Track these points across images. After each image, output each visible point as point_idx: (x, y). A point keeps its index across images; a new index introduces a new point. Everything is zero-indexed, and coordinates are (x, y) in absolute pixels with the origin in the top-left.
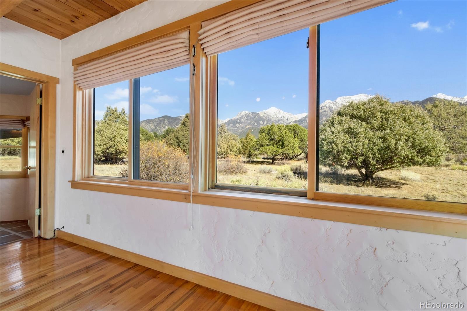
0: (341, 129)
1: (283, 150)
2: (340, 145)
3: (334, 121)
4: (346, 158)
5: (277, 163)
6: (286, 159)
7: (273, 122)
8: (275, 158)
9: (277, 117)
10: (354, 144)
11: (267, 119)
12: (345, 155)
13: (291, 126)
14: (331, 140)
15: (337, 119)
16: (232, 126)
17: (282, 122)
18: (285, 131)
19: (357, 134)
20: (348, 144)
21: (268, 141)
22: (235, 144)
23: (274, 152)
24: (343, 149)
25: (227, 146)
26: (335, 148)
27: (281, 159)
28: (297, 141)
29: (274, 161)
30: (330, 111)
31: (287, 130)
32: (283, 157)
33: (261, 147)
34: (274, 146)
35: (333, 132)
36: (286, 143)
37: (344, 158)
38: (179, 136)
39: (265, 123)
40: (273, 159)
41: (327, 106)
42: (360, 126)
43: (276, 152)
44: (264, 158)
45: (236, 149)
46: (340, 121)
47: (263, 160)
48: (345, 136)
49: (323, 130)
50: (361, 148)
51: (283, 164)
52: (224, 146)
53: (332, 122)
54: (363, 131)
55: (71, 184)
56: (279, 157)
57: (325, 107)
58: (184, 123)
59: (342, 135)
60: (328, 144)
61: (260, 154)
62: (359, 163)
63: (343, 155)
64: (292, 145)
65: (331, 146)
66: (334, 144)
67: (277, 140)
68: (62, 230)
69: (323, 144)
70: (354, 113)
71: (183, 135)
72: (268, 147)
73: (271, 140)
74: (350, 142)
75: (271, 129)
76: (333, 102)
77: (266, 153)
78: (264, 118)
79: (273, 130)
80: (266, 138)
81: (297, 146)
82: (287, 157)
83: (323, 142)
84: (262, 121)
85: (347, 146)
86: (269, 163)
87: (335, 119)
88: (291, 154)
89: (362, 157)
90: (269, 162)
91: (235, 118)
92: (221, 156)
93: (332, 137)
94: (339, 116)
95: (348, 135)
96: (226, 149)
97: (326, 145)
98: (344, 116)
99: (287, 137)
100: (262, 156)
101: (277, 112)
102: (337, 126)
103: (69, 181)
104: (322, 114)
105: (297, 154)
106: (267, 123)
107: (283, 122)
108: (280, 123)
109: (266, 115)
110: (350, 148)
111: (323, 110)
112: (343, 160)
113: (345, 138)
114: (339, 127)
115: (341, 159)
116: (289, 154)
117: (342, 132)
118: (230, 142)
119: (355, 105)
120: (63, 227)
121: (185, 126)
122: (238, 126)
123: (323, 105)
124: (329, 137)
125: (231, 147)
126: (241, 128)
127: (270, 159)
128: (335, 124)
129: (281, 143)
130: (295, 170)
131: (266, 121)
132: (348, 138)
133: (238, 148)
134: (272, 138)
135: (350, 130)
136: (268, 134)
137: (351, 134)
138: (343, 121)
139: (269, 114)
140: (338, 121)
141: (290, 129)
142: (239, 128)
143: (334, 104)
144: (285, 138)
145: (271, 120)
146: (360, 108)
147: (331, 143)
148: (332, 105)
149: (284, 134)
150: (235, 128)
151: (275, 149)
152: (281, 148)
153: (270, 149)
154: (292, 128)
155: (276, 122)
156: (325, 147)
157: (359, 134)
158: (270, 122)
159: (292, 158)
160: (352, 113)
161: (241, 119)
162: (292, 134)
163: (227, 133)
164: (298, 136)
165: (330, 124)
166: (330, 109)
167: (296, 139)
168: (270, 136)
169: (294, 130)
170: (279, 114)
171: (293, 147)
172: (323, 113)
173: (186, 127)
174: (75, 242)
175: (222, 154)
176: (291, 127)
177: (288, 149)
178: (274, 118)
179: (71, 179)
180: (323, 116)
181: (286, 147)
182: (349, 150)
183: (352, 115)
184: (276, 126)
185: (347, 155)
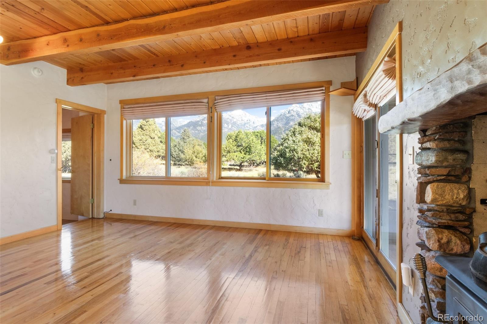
0: (301, 138)
1: (250, 156)
2: (300, 152)
3: (296, 131)
4: (304, 164)
5: (245, 169)
6: (254, 165)
7: (238, 125)
8: (242, 164)
9: (243, 120)
10: (311, 152)
11: (232, 122)
12: (304, 161)
13: (258, 132)
14: (293, 148)
15: (298, 130)
16: (193, 129)
17: (248, 126)
18: (252, 137)
19: (314, 143)
20: (306, 151)
21: (235, 148)
22: (201, 150)
23: (242, 158)
24: (302, 156)
25: (192, 152)
26: (296, 155)
27: (248, 166)
28: (263, 148)
29: (242, 168)
30: (297, 115)
31: (254, 136)
32: (250, 163)
33: (228, 154)
34: (241, 153)
35: (294, 141)
36: (253, 149)
37: (303, 164)
38: (136, 141)
39: (230, 126)
40: (241, 166)
41: (295, 110)
42: (315, 136)
43: (243, 159)
44: (230, 165)
45: (202, 156)
46: (300, 132)
47: (230, 167)
48: (304, 144)
49: (286, 139)
50: (316, 155)
51: (251, 170)
52: (189, 152)
53: (294, 132)
54: (318, 140)
55: (120, 181)
56: (246, 164)
57: (293, 111)
58: (141, 126)
59: (301, 144)
60: (290, 152)
61: (227, 160)
62: (315, 168)
63: (302, 161)
64: (259, 151)
65: (292, 154)
66: (295, 152)
67: (244, 146)
68: (111, 212)
69: (286, 151)
70: (312, 124)
71: (141, 140)
72: (236, 154)
73: (238, 146)
74: (308, 150)
75: (239, 135)
76: (300, 106)
77: (233, 159)
78: (229, 120)
79: (241, 136)
80: (233, 144)
81: (263, 152)
82: (254, 163)
83: (286, 149)
84: (227, 124)
85: (305, 153)
86: (237, 170)
87: (297, 129)
88: (258, 161)
89: (317, 163)
90: (236, 168)
91: (195, 120)
92: (185, 163)
93: (293, 145)
94: (300, 127)
95: (307, 144)
96: (190, 155)
97: (288, 152)
98: (304, 127)
99: (254, 143)
100: (229, 163)
101: (242, 114)
102: (297, 135)
103: (118, 179)
104: (290, 119)
105: (264, 161)
106: (232, 126)
107: (250, 125)
108: (246, 126)
109: (230, 118)
110: (308, 155)
111: (291, 114)
112: (302, 165)
113: (304, 147)
114: (299, 137)
115: (301, 165)
116: (256, 160)
117: (302, 141)
118: (195, 148)
119: (313, 117)
120: (111, 210)
121: (142, 129)
122: (199, 129)
123: (291, 109)
124: (291, 146)
125: (196, 154)
126: (202, 131)
127: (237, 165)
128: (296, 134)
129: (248, 150)
130: (262, 176)
131: (231, 124)
132: (307, 147)
133: (204, 154)
134: (239, 144)
135: (308, 139)
136: (236, 140)
137: (309, 143)
138: (303, 132)
139: (234, 117)
140: (299, 131)
141: (257, 135)
142: (201, 131)
143: (301, 108)
144: (252, 145)
145: (236, 123)
146: (317, 120)
147: (292, 151)
148: (299, 109)
149: (251, 141)
150: (196, 132)
151: (242, 155)
152: (249, 155)
153: (238, 156)
154: (259, 134)
155: (242, 126)
156: (288, 154)
157: (315, 143)
158: (235, 125)
159: (259, 165)
160: (310, 124)
161: (203, 121)
162: (259, 141)
163: (191, 139)
164: (264, 142)
165: (292, 133)
166: (298, 113)
167: (263, 146)
168: (237, 143)
169: (261, 136)
170: (245, 117)
171: (260, 154)
172: (290, 117)
173: (144, 131)
174: (124, 218)
175: (186, 161)
176: (257, 134)
177: (255, 156)
178: (240, 121)
179: (119, 178)
180: (291, 121)
181: (253, 153)
182: (307, 157)
183: (310, 126)
184: (243, 133)
185: (306, 161)
